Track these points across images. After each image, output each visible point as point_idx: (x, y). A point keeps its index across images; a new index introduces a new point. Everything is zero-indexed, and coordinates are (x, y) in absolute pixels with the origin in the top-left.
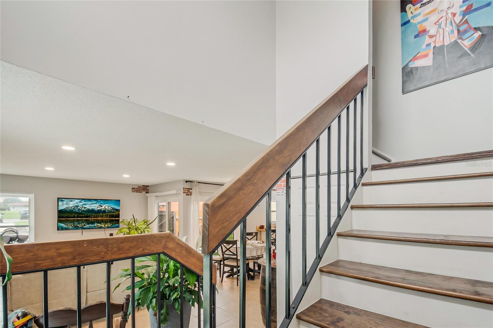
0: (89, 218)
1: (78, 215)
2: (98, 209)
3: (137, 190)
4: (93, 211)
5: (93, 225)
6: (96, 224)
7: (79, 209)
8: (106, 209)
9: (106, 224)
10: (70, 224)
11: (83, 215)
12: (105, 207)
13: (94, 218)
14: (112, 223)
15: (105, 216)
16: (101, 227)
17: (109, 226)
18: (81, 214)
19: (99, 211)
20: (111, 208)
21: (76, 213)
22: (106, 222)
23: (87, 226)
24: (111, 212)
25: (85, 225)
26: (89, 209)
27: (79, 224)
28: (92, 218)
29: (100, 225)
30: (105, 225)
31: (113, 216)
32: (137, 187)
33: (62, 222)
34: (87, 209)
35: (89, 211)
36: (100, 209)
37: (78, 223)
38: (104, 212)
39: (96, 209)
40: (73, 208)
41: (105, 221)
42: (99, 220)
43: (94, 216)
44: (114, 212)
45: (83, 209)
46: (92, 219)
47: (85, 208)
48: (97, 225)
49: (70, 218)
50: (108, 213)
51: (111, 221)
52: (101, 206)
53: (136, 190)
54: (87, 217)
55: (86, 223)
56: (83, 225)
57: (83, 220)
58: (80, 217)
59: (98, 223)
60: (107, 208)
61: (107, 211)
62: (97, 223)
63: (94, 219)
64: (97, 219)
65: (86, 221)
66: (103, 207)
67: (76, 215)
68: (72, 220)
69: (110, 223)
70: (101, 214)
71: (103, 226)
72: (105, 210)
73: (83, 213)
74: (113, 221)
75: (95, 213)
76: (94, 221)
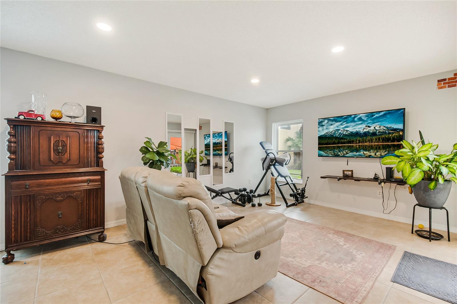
0: (353, 144)
1: (339, 140)
2: (365, 130)
3: (452, 82)
4: (357, 134)
5: (358, 154)
6: (362, 152)
7: (340, 133)
8: (377, 130)
9: (378, 152)
10: (330, 152)
11: (345, 140)
12: (375, 128)
13: (359, 143)
14: (387, 149)
15: (376, 139)
16: (370, 156)
17: (383, 154)
18: (342, 138)
19: (366, 134)
20: (384, 128)
21: (336, 138)
22: (378, 148)
23: (351, 154)
24: (386, 133)
25: (347, 153)
26: (352, 132)
27: (340, 152)
28: (356, 143)
29: (368, 152)
30: (376, 153)
31: (388, 140)
32: (453, 76)
33: (322, 149)
34: (350, 132)
35: (352, 134)
36: (367, 130)
37: (339, 150)
38: (374, 134)
39: (362, 131)
40: (333, 132)
41: (376, 148)
42: (366, 146)
43: (359, 141)
44: (389, 133)
45: (344, 133)
46: (356, 145)
47: (347, 131)
48: (364, 153)
49: (331, 144)
50: (379, 135)
51: (385, 147)
52: (369, 127)
53: (448, 83)
54: (349, 142)
55: (349, 151)
56: (345, 153)
57: (344, 146)
58: (342, 143)
59: (366, 150)
60: (378, 128)
61: (378, 133)
62: (364, 150)
63: (358, 145)
64: (364, 145)
65: (349, 148)
66: (372, 128)
67: (337, 141)
68: (332, 146)
69: (384, 151)
70: (369, 138)
71: (373, 154)
72: (375, 131)
73: (345, 138)
74: (389, 146)
75: (361, 137)
76: (360, 148)
